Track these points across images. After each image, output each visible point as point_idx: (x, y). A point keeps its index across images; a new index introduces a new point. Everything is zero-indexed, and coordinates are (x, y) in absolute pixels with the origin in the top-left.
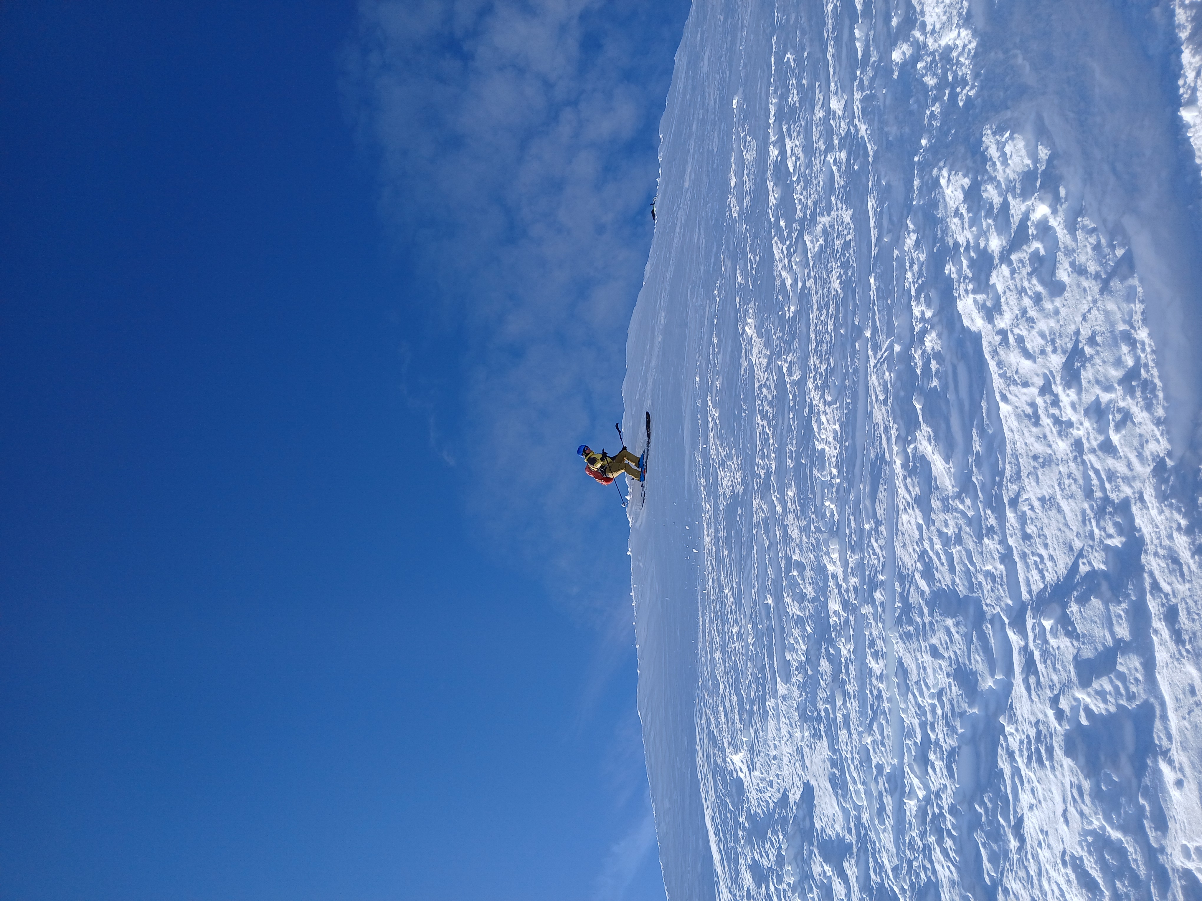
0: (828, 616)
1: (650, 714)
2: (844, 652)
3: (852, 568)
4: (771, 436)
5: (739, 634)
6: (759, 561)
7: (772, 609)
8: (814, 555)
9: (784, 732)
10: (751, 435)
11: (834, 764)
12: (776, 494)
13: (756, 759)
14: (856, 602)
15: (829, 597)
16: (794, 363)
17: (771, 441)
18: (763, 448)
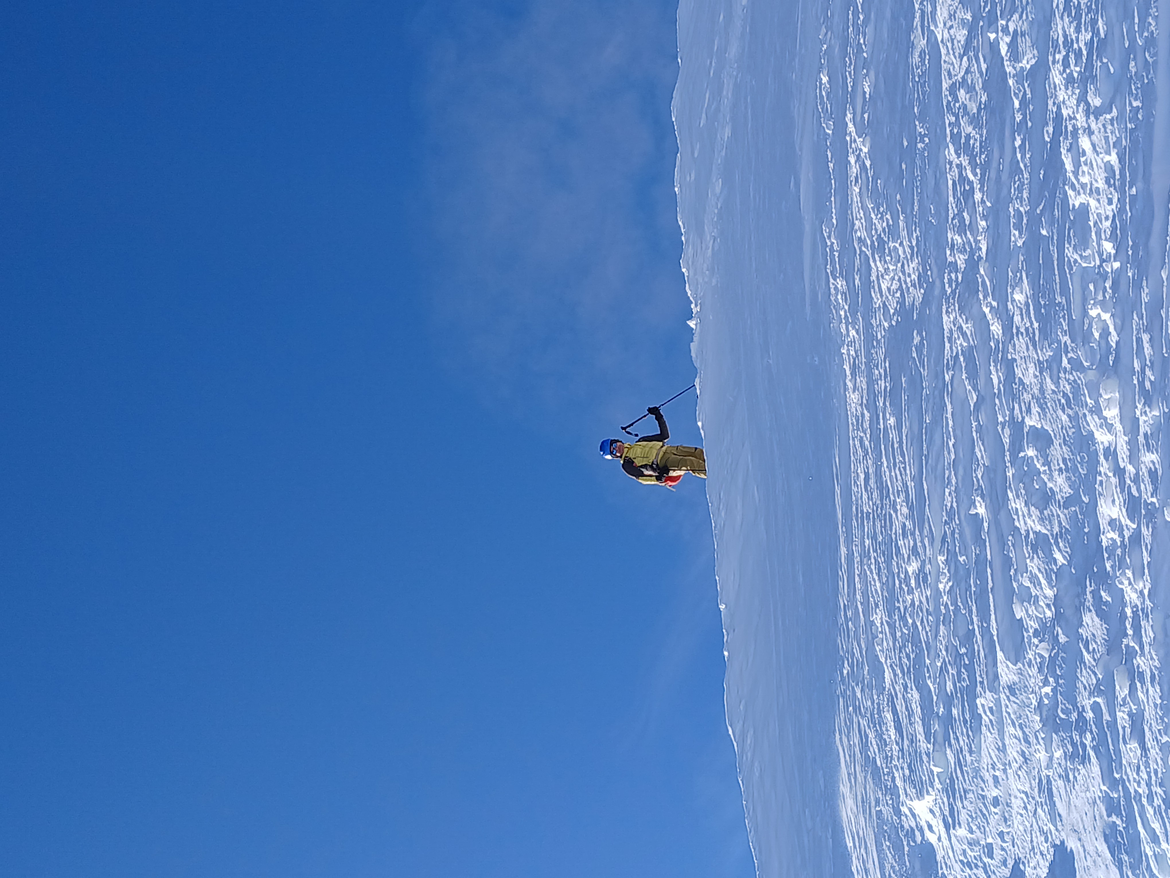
0: (1097, 531)
1: (751, 732)
2: (1131, 596)
3: (1146, 435)
4: (976, 186)
5: (922, 576)
6: (958, 432)
7: (986, 525)
8: (1069, 416)
9: (1013, 753)
10: (937, 184)
11: (1112, 807)
12: (990, 299)
13: (960, 805)
14: (1154, 500)
15: (1100, 494)
16: (1023, 35)
17: (978, 196)
18: (960, 212)
